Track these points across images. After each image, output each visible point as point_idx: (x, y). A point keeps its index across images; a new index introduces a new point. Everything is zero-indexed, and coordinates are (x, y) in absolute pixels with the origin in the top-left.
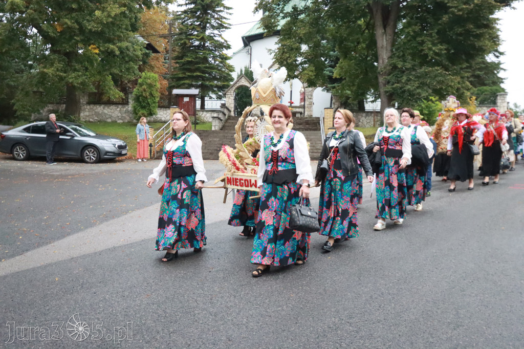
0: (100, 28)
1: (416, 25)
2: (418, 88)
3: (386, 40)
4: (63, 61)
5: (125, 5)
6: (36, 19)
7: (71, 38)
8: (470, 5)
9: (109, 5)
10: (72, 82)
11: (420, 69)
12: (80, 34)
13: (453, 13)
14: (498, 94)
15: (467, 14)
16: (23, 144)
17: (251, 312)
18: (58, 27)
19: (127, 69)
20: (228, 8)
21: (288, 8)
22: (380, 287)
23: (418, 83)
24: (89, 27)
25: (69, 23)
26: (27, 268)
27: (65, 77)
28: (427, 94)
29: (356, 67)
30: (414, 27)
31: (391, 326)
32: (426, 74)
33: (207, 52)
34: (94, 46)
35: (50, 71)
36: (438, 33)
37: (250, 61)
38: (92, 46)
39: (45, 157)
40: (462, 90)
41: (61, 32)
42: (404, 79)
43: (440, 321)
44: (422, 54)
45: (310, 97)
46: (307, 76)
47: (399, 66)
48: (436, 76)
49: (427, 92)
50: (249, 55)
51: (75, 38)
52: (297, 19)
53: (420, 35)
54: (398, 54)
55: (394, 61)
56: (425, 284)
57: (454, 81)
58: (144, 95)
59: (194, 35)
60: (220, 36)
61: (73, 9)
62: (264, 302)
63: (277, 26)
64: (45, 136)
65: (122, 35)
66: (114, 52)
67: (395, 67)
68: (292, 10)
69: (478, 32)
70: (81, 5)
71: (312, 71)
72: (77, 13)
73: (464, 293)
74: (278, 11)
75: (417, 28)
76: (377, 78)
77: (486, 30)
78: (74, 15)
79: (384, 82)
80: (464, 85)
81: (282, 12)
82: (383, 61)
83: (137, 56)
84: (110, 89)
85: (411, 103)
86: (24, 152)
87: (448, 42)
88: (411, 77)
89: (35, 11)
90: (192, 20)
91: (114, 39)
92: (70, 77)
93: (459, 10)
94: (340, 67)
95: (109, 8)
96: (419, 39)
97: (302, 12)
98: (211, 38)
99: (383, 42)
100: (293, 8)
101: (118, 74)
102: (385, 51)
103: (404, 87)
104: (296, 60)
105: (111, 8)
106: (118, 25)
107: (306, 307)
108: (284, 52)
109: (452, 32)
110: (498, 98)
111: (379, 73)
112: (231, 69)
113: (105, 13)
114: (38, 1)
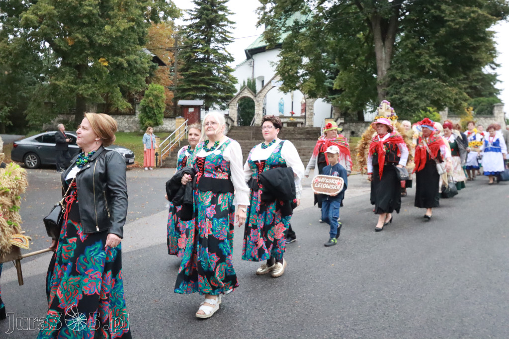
0: (110, 42)
1: (414, 38)
2: (416, 98)
3: (385, 52)
4: (74, 73)
5: (133, 20)
6: (49, 34)
7: (82, 52)
8: (467, 19)
9: (119, 20)
10: (82, 94)
11: (419, 80)
12: (90, 48)
13: (450, 26)
14: (495, 104)
15: (464, 27)
16: (35, 153)
17: (257, 319)
18: (69, 41)
19: (134, 81)
20: (232, 23)
21: (290, 22)
22: (384, 295)
23: (416, 94)
24: (99, 41)
25: (80, 37)
26: (38, 273)
27: (75, 89)
28: (425, 105)
29: (355, 78)
30: (412, 40)
31: (396, 334)
32: (425, 85)
33: (211, 65)
34: (104, 59)
35: (61, 83)
36: (434, 46)
37: (253, 73)
38: (101, 59)
39: (55, 165)
40: (459, 101)
41: (72, 45)
42: (403, 90)
43: (444, 329)
44: (420, 65)
45: (310, 108)
46: (309, 87)
47: (398, 78)
48: (434, 87)
49: (425, 102)
50: (252, 67)
51: (86, 51)
52: (299, 32)
53: (418, 47)
54: (396, 66)
55: (393, 73)
56: (429, 291)
57: (452, 92)
58: (150, 105)
59: (199, 48)
60: (224, 49)
61: (84, 24)
62: (269, 309)
63: (278, 39)
64: (54, 145)
65: (130, 48)
66: (123, 65)
67: (393, 78)
68: (294, 24)
69: (475, 45)
70: (92, 20)
71: (313, 83)
72: (88, 28)
73: (468, 301)
74: (280, 25)
75: (415, 41)
76: (376, 89)
77: (483, 42)
78: (85, 29)
79: (383, 93)
80: (461, 96)
81: (283, 26)
82: (382, 73)
83: (145, 69)
84: (118, 100)
85: (410, 113)
86: (36, 160)
87: (445, 55)
88: (409, 88)
89: (48, 26)
90: (197, 34)
91: (122, 52)
92: (80, 88)
93: (456, 24)
94: (339, 78)
95: (118, 23)
96: (417, 52)
97: (303, 26)
98: (215, 51)
99: (382, 54)
100: (294, 22)
101: (126, 86)
102: (384, 64)
103: (403, 98)
104: (297, 73)
105: (121, 23)
106: (126, 39)
107: (311, 313)
108: (285, 64)
109: (449, 45)
110: (495, 108)
111: (378, 84)
112: (234, 80)
113: (115, 28)
114: (51, 16)
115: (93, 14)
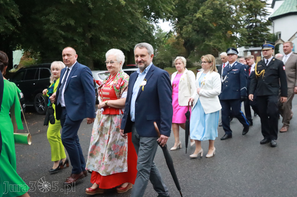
6: (208, 22)
12: (225, 27)
18: (214, 25)
20: (268, 4)
25: (221, 22)
34: (230, 31)
37: (273, 30)
38: (229, 31)
41: (216, 26)
50: (273, 27)
51: (223, 28)
60: (265, 19)
78: (223, 18)
83: (246, 34)
92: (219, 45)
98: (259, 21)
114: (210, 15)
115: (227, 12)
